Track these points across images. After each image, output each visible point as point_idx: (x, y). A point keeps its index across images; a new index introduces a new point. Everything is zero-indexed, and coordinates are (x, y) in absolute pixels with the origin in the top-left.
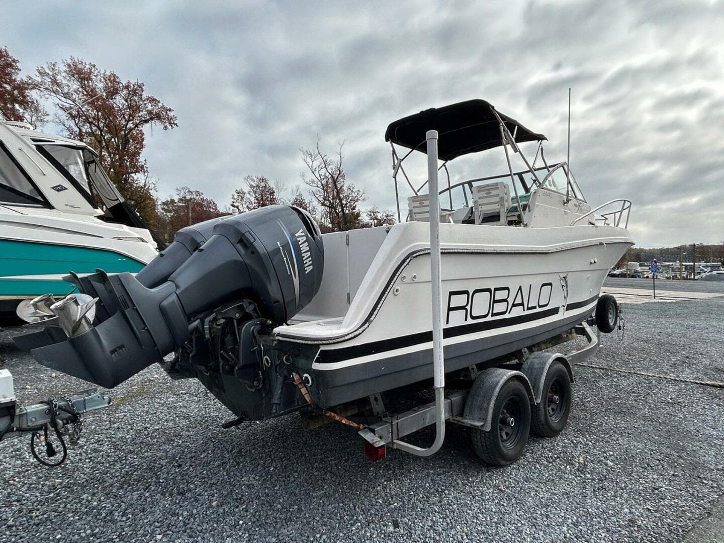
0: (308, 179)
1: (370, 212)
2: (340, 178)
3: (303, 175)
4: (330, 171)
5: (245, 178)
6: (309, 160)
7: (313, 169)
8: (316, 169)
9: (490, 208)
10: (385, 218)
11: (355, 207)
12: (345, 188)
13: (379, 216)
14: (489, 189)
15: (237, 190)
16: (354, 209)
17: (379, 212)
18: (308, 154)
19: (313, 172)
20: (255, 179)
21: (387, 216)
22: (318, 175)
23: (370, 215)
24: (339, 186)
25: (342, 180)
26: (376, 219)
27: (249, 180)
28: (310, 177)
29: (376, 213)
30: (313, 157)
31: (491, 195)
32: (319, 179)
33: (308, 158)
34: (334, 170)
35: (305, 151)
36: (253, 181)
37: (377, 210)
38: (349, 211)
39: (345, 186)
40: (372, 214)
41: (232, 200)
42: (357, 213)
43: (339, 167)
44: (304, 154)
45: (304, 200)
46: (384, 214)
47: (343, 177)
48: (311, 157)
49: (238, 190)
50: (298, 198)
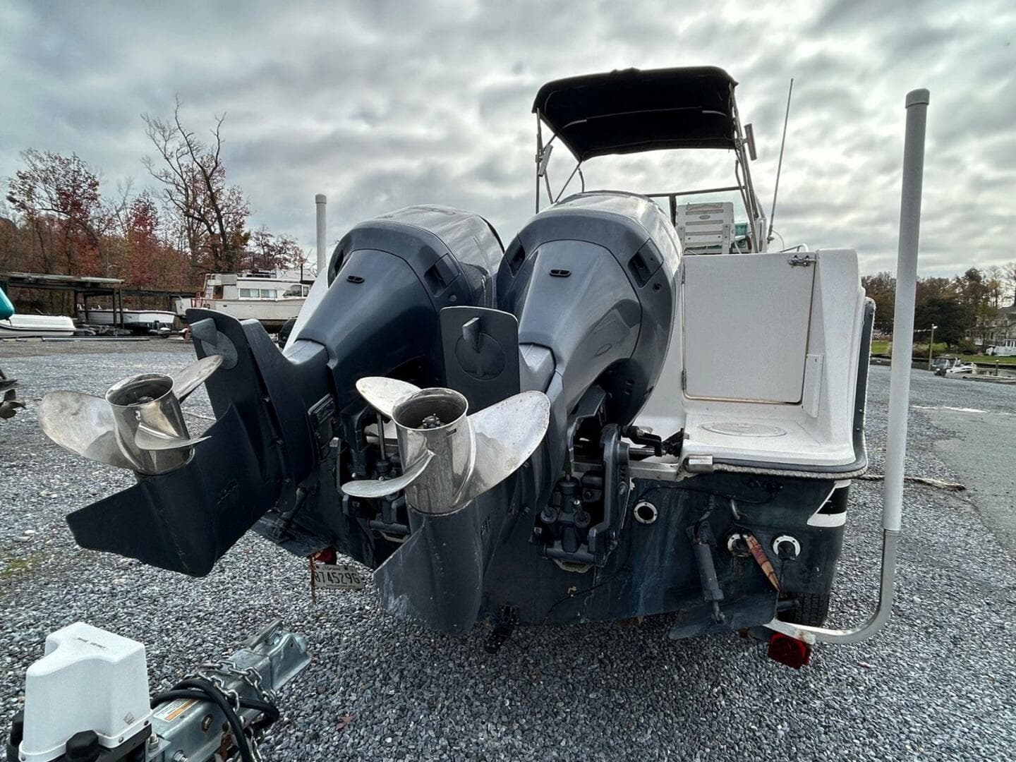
0: (156, 170)
1: (257, 233)
2: (217, 174)
3: (148, 161)
4: (199, 160)
5: (21, 153)
6: (158, 136)
7: (168, 153)
8: (172, 153)
9: (708, 241)
10: (280, 245)
11: (242, 223)
12: (226, 192)
13: (272, 242)
14: (705, 212)
15: (19, 172)
16: (240, 226)
17: (272, 236)
18: (158, 127)
19: (168, 159)
20: (45, 157)
21: (285, 243)
22: (176, 166)
23: (258, 239)
24: (214, 188)
25: (219, 178)
26: (267, 245)
27: (30, 156)
28: (161, 165)
29: (266, 235)
30: (167, 134)
31: (709, 219)
32: (179, 171)
33: (157, 133)
34: (205, 160)
35: (151, 121)
36: (41, 159)
37: (268, 233)
38: (232, 229)
39: (226, 187)
40: (261, 237)
41: (10, 189)
42: (246, 234)
43: (215, 155)
44: (150, 125)
45: (153, 204)
46: (280, 240)
47: (222, 172)
48: (164, 131)
49: (23, 172)
50: (142, 199)
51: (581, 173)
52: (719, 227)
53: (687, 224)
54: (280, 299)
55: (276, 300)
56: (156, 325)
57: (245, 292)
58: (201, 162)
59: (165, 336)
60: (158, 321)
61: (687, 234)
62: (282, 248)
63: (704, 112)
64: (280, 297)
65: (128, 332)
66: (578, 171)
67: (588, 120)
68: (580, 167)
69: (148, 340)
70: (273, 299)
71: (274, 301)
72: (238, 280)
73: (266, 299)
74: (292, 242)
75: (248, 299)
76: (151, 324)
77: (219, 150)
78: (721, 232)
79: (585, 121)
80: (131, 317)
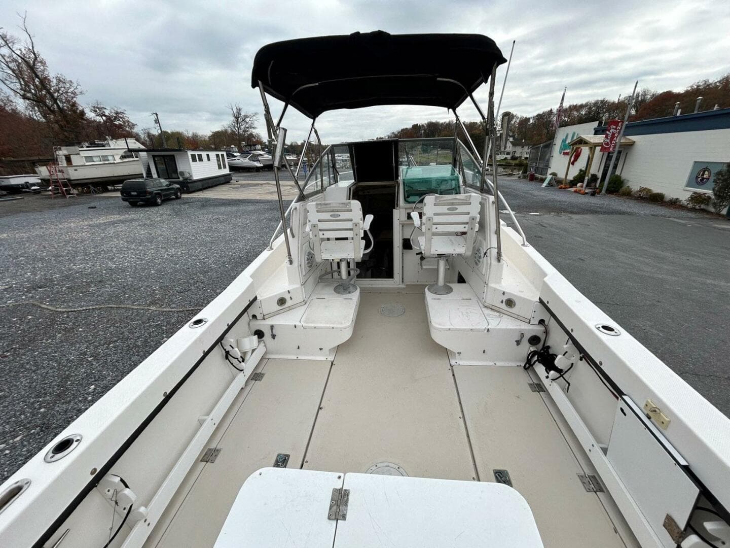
1: (95, 107)
2: (39, 64)
11: (75, 103)
12: (52, 79)
13: (107, 113)
14: (453, 204)
16: (73, 105)
17: (105, 109)
24: (41, 75)
25: (42, 67)
26: (104, 115)
29: (101, 109)
34: (24, 52)
37: (102, 106)
38: (68, 108)
39: (51, 75)
40: (98, 110)
42: (81, 110)
43: (31, 48)
46: (113, 111)
47: (42, 63)
51: (316, 132)
52: (465, 218)
53: (435, 214)
54: (117, 162)
55: (115, 162)
56: (27, 185)
57: (89, 159)
58: (21, 53)
59: (37, 192)
60: (28, 182)
61: (434, 224)
62: (116, 117)
63: (438, 79)
64: (118, 160)
65: (4, 193)
66: (313, 130)
67: (319, 84)
68: (315, 124)
69: (23, 198)
70: (112, 162)
71: (114, 163)
72: (80, 151)
73: (107, 162)
74: (122, 113)
75: (93, 163)
76: (22, 185)
77: (32, 44)
78: (467, 223)
79: (317, 84)
80: (3, 181)
